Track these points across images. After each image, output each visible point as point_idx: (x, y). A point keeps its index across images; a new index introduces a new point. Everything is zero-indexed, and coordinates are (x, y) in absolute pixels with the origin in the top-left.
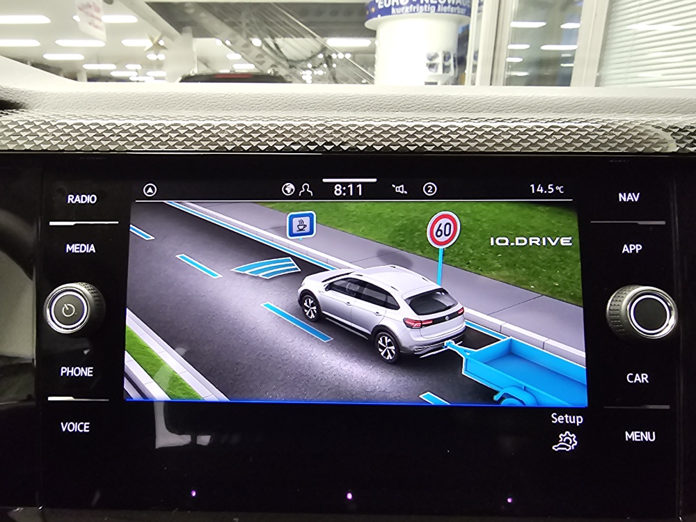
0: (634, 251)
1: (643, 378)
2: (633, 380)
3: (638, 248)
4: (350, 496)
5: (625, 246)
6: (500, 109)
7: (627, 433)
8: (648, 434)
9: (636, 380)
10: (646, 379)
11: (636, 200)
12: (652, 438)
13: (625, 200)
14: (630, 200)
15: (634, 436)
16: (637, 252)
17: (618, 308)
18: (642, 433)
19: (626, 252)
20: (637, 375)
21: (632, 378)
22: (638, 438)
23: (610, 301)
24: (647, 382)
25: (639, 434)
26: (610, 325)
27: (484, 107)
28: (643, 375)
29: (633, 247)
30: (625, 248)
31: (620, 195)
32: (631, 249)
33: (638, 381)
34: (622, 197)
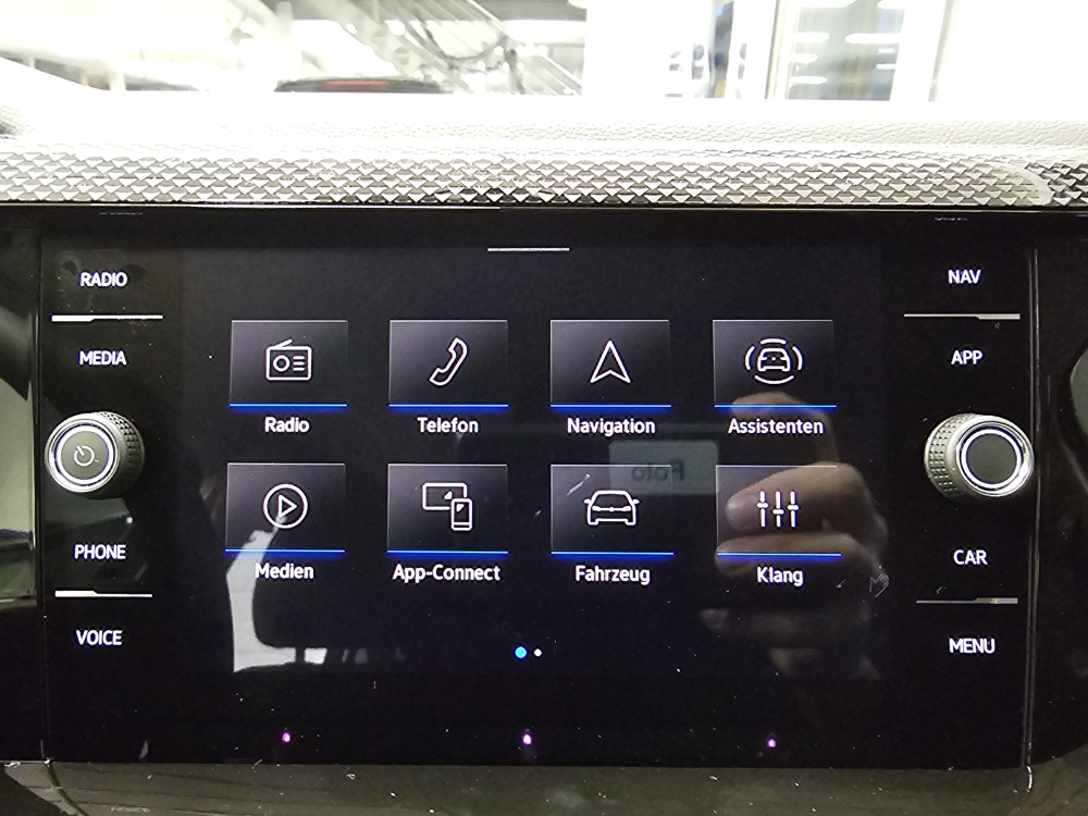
0: (970, 361)
1: (978, 557)
2: (964, 560)
3: (975, 356)
4: (527, 740)
5: (957, 353)
6: (768, 136)
7: (952, 641)
8: (984, 642)
9: (968, 559)
10: (983, 558)
11: (975, 280)
12: (989, 648)
13: (957, 281)
14: (966, 282)
15: (961, 645)
16: (975, 362)
17: (943, 449)
18: (975, 641)
19: (957, 363)
20: (970, 553)
21: (962, 557)
22: (969, 648)
23: (930, 439)
24: (985, 563)
25: (971, 643)
26: (930, 476)
27: (742, 133)
28: (978, 552)
29: (968, 355)
30: (956, 357)
31: (951, 273)
32: (966, 358)
33: (970, 563)
34: (954, 277)
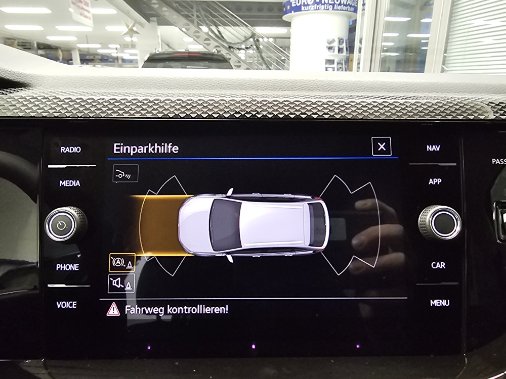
0: (437, 183)
1: (442, 265)
2: (436, 267)
3: (439, 181)
4: (254, 347)
5: (431, 180)
6: (353, 89)
7: (431, 301)
8: (445, 301)
9: (437, 266)
10: (443, 265)
11: (438, 150)
12: (447, 304)
13: (431, 150)
14: (434, 150)
15: (436, 303)
16: (438, 183)
17: (425, 220)
18: (441, 301)
19: (431, 184)
20: (438, 263)
21: (435, 265)
22: (438, 304)
23: (420, 216)
24: (444, 267)
25: (439, 301)
26: (420, 231)
27: (342, 88)
28: (442, 263)
29: (435, 180)
30: (431, 182)
31: (428, 146)
32: (435, 182)
33: (438, 267)
34: (429, 148)
